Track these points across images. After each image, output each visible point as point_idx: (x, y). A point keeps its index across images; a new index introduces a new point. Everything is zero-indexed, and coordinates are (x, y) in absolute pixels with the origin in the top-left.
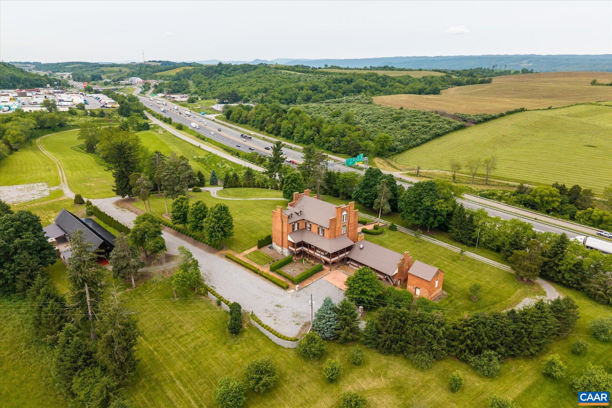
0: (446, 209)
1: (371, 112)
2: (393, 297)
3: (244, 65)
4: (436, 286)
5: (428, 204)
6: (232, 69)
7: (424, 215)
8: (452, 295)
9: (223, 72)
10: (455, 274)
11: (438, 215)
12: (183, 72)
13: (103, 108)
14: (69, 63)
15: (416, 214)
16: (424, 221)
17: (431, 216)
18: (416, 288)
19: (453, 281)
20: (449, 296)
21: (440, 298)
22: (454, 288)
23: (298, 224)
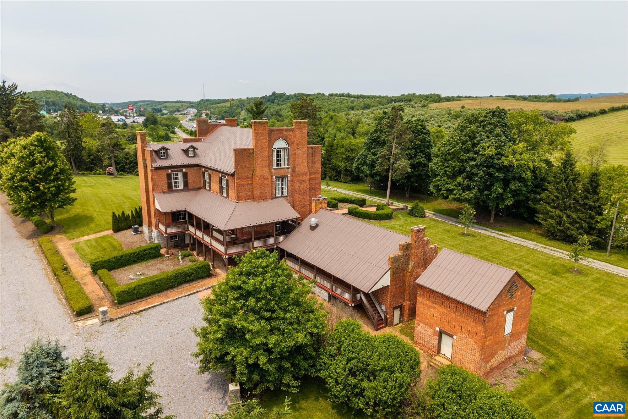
0: (531, 165)
1: (423, 112)
2: (349, 360)
3: (299, 94)
4: (508, 329)
5: (489, 152)
6: (285, 97)
7: (481, 177)
8: (562, 364)
9: (276, 101)
10: (562, 302)
11: (514, 178)
12: (238, 103)
13: (133, 123)
14: (139, 101)
15: (464, 179)
16: (481, 191)
17: (497, 179)
18: (441, 333)
19: (558, 321)
20: (552, 368)
21: (520, 373)
22: (566, 341)
23: (185, 175)
